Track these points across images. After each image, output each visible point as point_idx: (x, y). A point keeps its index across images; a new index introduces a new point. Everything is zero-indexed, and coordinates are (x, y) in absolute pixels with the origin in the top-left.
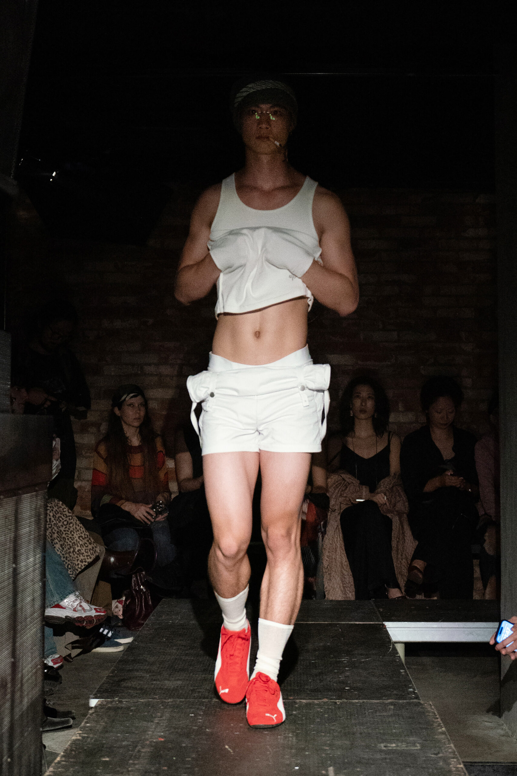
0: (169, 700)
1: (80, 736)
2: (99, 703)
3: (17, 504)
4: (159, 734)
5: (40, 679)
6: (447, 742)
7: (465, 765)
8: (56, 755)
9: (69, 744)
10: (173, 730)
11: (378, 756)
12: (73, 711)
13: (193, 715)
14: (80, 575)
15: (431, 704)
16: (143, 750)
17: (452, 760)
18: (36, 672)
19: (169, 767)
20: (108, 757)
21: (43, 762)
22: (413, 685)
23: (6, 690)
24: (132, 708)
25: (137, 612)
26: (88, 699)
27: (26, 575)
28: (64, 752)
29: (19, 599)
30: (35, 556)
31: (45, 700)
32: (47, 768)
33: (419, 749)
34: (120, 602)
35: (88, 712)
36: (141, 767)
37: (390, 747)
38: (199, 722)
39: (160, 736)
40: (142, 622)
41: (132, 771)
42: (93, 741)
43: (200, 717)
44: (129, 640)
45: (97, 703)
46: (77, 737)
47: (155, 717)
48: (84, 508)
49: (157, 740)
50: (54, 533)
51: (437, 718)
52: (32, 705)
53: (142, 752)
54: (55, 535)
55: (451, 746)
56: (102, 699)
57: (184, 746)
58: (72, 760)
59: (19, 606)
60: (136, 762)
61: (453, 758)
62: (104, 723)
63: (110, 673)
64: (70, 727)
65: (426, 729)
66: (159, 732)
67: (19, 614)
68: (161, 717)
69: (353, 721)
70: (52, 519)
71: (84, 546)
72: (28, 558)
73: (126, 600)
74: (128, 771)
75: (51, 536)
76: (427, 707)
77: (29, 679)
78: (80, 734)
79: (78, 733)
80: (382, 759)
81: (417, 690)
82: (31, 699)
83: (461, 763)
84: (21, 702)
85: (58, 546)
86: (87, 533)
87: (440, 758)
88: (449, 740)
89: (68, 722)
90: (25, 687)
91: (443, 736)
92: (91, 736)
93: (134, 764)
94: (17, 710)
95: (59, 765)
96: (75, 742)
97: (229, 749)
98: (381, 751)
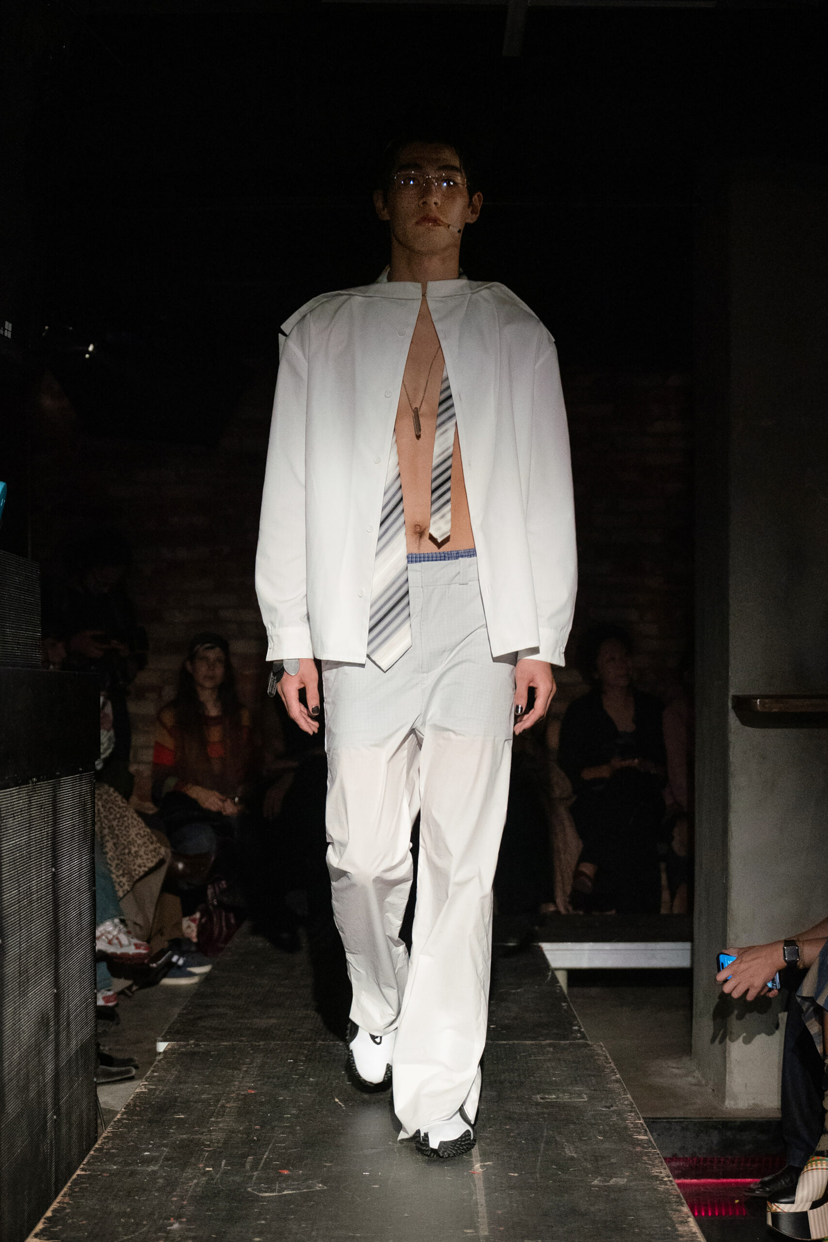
0: (262, 1043)
1: (145, 1088)
2: (169, 1047)
3: (55, 789)
4: (249, 1085)
5: (92, 1015)
6: (622, 1093)
7: (645, 1121)
8: (117, 1113)
9: (131, 1098)
10: (266, 1079)
11: (533, 1110)
12: (136, 1058)
13: (292, 1061)
14: (138, 885)
15: (601, 1046)
16: (228, 1105)
17: (629, 1114)
18: (86, 1007)
19: (262, 1126)
20: (183, 1114)
21: (99, 1121)
22: (578, 1021)
23: (48, 1030)
24: (212, 1053)
25: (216, 933)
26: (154, 1043)
27: (70, 882)
28: (125, 1108)
29: (61, 914)
30: (80, 857)
31: (98, 1045)
32: (104, 1128)
33: (587, 1101)
34: (194, 921)
35: (155, 1060)
36: (226, 1126)
37: (548, 1098)
38: (301, 1069)
39: (250, 1088)
40: (223, 946)
41: (214, 1130)
42: (162, 1094)
43: (301, 1063)
44: (205, 969)
45: (167, 1047)
46: (141, 1089)
47: (243, 1064)
48: (142, 798)
49: (246, 1092)
50: (105, 828)
51: (610, 1063)
52: (83, 1048)
53: (227, 1107)
54: (106, 831)
55: (627, 1097)
56: (173, 1043)
57: (282, 1100)
58: (136, 1118)
59: (62, 922)
60: (219, 1120)
61: (631, 1112)
62: (177, 1072)
63: (184, 1009)
64: (132, 1079)
65: (594, 1076)
66: (248, 1082)
67: (62, 932)
68: (249, 1064)
69: (500, 1067)
70: (102, 810)
71: (143, 847)
72: (72, 861)
73: (201, 918)
74: (210, 1131)
75: (101, 832)
76: (596, 1049)
77: (76, 1017)
78: (146, 1085)
79: (143, 1085)
80: (538, 1114)
81: (583, 1028)
82: (82, 1040)
83: (642, 1119)
84: (68, 1044)
85: (110, 845)
86: (148, 830)
87: (613, 1112)
88: (625, 1090)
89: (129, 1072)
90: (73, 1026)
91: (617, 1085)
92: (160, 1088)
93: (219, 1122)
94: (63, 1054)
95: (121, 1124)
96: (139, 1096)
97: (340, 1103)
98: (538, 1104)
